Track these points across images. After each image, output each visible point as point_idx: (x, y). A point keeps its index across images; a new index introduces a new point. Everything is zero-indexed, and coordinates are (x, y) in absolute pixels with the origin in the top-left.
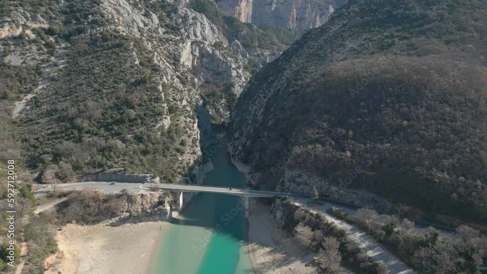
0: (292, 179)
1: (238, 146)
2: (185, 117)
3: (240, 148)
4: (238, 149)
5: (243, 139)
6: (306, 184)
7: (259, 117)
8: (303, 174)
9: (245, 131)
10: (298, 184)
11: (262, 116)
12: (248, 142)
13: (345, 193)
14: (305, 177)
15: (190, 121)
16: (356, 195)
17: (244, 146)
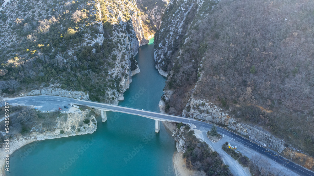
0: (197, 106)
1: (161, 55)
2: (118, 32)
3: (162, 56)
4: (160, 57)
5: (166, 48)
6: (208, 113)
7: (179, 29)
8: (206, 103)
9: (167, 42)
10: (202, 112)
11: (182, 29)
12: (169, 52)
13: (242, 127)
14: (208, 107)
15: (122, 36)
16: (251, 131)
17: (165, 55)
